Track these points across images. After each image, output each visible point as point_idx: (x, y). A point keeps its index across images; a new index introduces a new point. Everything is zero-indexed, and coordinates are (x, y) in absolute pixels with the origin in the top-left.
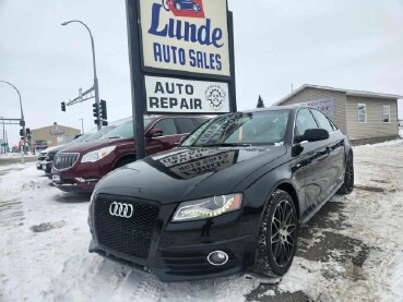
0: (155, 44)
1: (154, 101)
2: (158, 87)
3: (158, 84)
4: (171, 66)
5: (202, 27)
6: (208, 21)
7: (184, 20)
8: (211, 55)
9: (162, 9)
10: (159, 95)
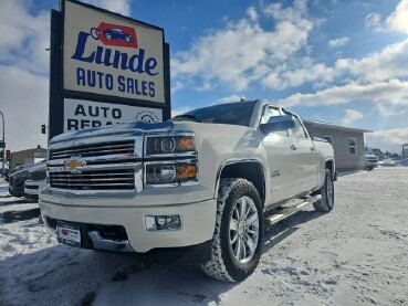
0: (79, 69)
1: (73, 123)
2: (80, 110)
3: (80, 106)
4: (96, 90)
5: (135, 56)
6: (142, 52)
7: (114, 49)
8: (144, 83)
9: (89, 38)
10: (80, 117)
